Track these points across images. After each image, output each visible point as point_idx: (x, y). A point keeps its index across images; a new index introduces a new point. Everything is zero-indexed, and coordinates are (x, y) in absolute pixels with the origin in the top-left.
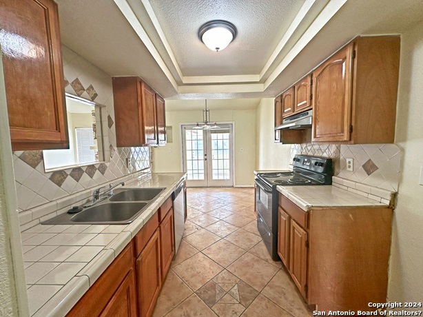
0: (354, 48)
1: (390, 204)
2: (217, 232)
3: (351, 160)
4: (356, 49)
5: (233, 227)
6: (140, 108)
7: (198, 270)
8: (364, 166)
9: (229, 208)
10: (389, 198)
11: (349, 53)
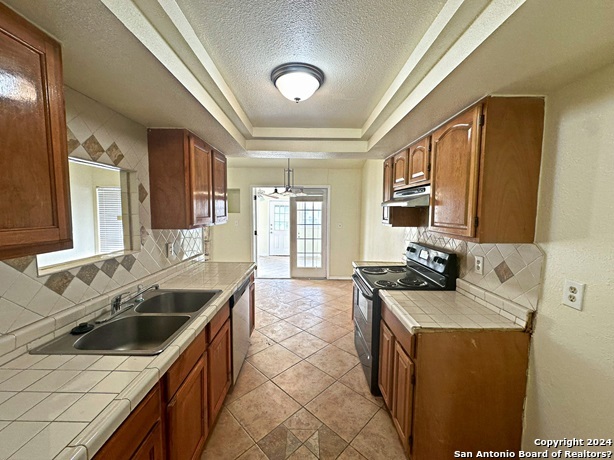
0: (482, 111)
1: (526, 327)
2: (296, 349)
3: (481, 259)
4: (485, 113)
5: (320, 342)
6: (187, 174)
7: (264, 409)
8: (496, 270)
9: (318, 312)
10: (526, 319)
11: (476, 117)
